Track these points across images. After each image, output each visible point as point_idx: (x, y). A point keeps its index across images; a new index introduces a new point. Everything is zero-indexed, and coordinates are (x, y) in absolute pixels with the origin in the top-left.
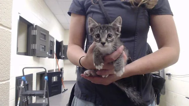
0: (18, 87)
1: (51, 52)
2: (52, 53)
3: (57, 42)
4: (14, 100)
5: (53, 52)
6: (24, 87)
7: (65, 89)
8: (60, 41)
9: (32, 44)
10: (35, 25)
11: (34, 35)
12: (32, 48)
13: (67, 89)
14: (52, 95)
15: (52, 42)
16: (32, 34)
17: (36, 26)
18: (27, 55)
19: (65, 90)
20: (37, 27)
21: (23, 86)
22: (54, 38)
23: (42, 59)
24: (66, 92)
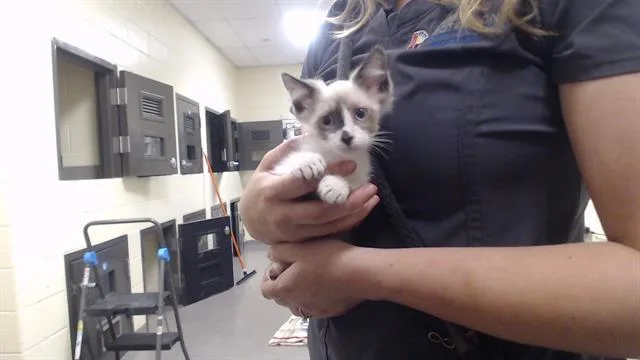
0: (75, 287)
1: (191, 152)
2: (194, 154)
3: (210, 115)
4: (67, 329)
5: (197, 150)
6: (94, 284)
7: (245, 273)
8: (220, 109)
9: (114, 135)
10: (120, 69)
11: (118, 106)
12: (115, 151)
13: (254, 272)
14: (202, 294)
15: (191, 120)
16: (113, 103)
17: (122, 72)
18: (103, 177)
19: (247, 276)
20: (126, 75)
21: (90, 281)
22: (196, 105)
23: (155, 182)
24: (251, 281)
